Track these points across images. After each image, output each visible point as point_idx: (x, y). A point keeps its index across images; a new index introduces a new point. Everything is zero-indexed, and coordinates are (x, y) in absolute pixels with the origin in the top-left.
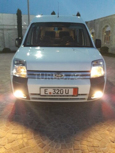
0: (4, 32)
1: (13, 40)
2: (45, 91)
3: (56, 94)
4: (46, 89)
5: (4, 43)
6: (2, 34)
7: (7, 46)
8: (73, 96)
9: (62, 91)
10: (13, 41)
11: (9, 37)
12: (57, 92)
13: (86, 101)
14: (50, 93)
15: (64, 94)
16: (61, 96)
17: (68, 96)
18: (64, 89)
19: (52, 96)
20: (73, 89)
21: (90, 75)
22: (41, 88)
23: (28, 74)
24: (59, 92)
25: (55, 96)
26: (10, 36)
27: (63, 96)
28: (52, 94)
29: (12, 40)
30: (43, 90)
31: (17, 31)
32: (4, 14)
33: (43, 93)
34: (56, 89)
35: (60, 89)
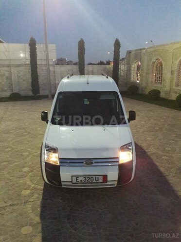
0: (11, 69)
1: (24, 80)
2: (77, 179)
3: (86, 182)
4: (77, 177)
5: (12, 84)
6: (8, 73)
7: (15, 91)
8: (102, 183)
9: (92, 179)
10: (24, 82)
11: (19, 77)
12: (87, 179)
13: (116, 186)
14: (81, 181)
15: (94, 181)
16: (91, 183)
17: (97, 183)
18: (94, 177)
19: (83, 183)
20: (102, 177)
21: (118, 162)
22: (72, 176)
23: (60, 162)
24: (90, 180)
25: (86, 183)
26: (19, 75)
27: (93, 183)
28: (83, 182)
29: (22, 80)
30: (74, 178)
31: (30, 68)
32: (11, 45)
33: (74, 181)
34: (87, 177)
35: (90, 177)
